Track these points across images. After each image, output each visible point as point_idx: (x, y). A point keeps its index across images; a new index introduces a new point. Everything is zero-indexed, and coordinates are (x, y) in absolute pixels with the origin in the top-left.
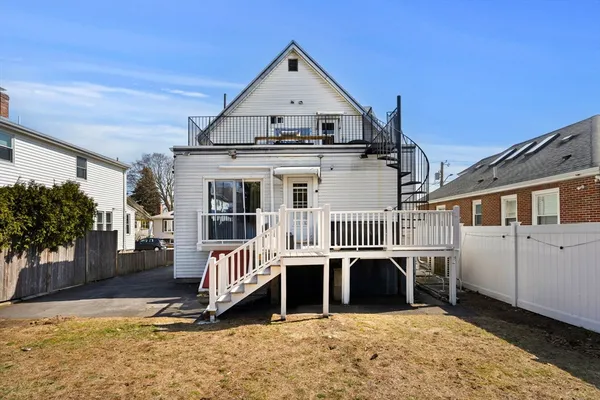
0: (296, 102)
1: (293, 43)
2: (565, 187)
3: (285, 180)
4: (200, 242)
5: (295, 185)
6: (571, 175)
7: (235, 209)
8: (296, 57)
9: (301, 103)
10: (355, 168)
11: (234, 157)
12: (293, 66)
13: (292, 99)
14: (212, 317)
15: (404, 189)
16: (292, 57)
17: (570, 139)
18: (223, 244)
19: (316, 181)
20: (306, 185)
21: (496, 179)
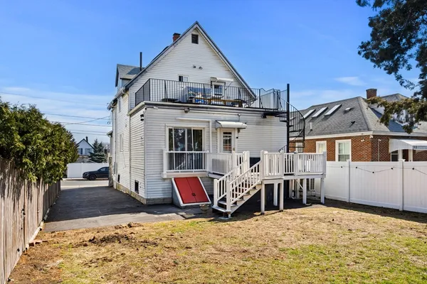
0: (197, 67)
1: (197, 23)
2: (354, 139)
3: (218, 130)
4: (165, 172)
5: (224, 133)
6: (359, 134)
7: (186, 149)
8: (197, 34)
9: (200, 68)
10: (258, 123)
11: (186, 112)
12: (195, 39)
13: (195, 64)
14: (230, 215)
15: (291, 134)
16: (194, 33)
17: (350, 110)
18: (180, 173)
19: (236, 131)
20: (230, 133)
21: (311, 130)
